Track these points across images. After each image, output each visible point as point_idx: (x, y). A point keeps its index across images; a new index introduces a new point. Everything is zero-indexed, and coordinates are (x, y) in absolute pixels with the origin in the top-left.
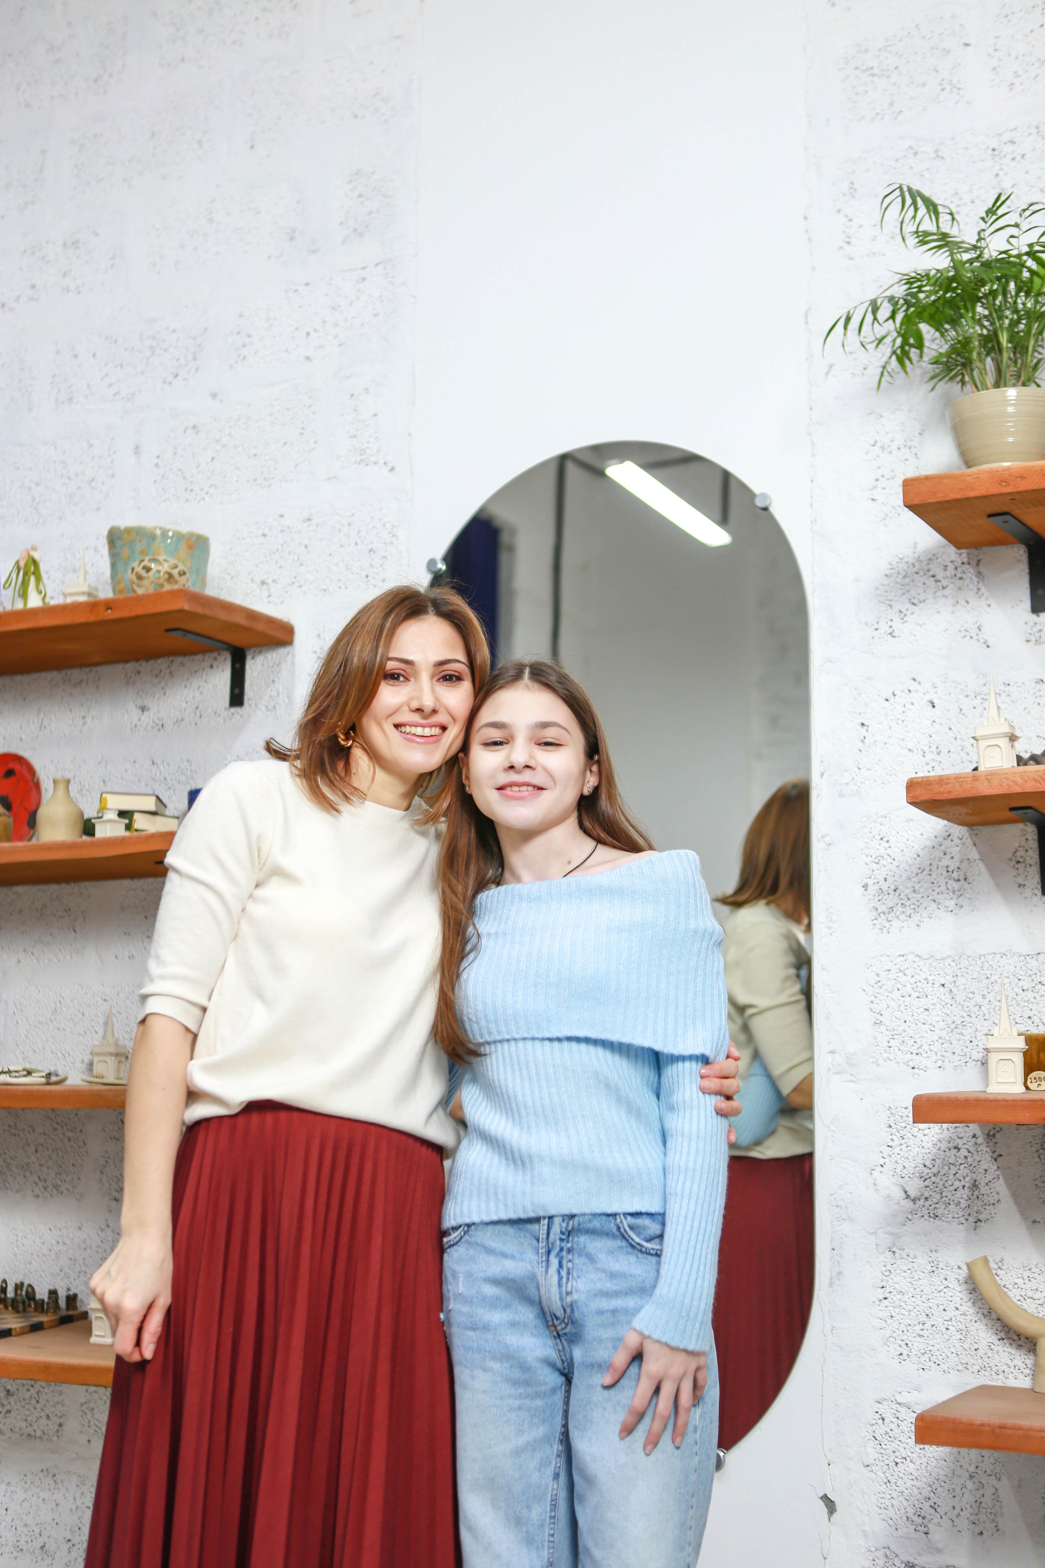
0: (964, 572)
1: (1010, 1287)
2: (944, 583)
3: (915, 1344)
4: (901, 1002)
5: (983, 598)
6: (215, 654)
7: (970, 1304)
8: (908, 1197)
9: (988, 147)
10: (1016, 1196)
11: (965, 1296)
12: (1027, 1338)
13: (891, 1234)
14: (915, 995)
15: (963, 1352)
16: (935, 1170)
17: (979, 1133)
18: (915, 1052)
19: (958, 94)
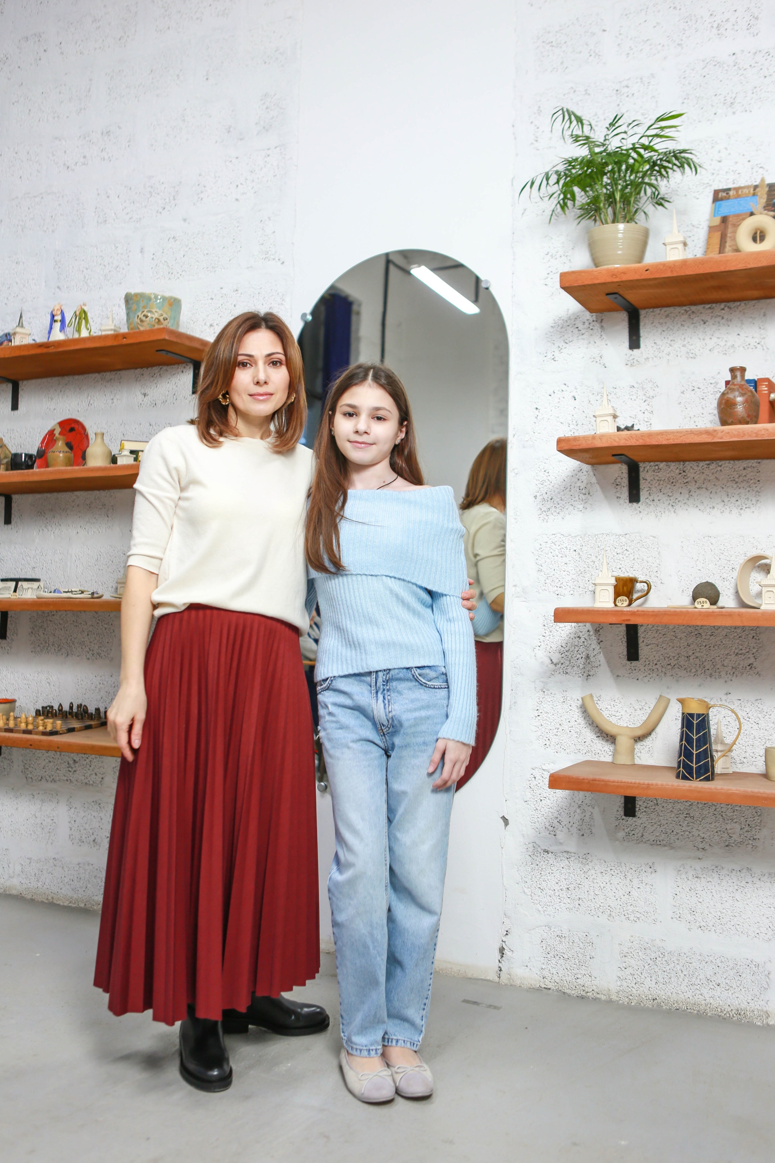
0: (593, 326)
1: (604, 710)
2: (583, 332)
3: (553, 739)
4: (552, 559)
5: (603, 341)
6: (184, 365)
7: (582, 719)
8: (552, 663)
9: (613, 90)
10: (609, 663)
11: (580, 714)
12: (611, 736)
13: (543, 682)
14: (560, 555)
15: (578, 743)
16: (567, 649)
17: (591, 629)
18: (559, 586)
19: (599, 58)
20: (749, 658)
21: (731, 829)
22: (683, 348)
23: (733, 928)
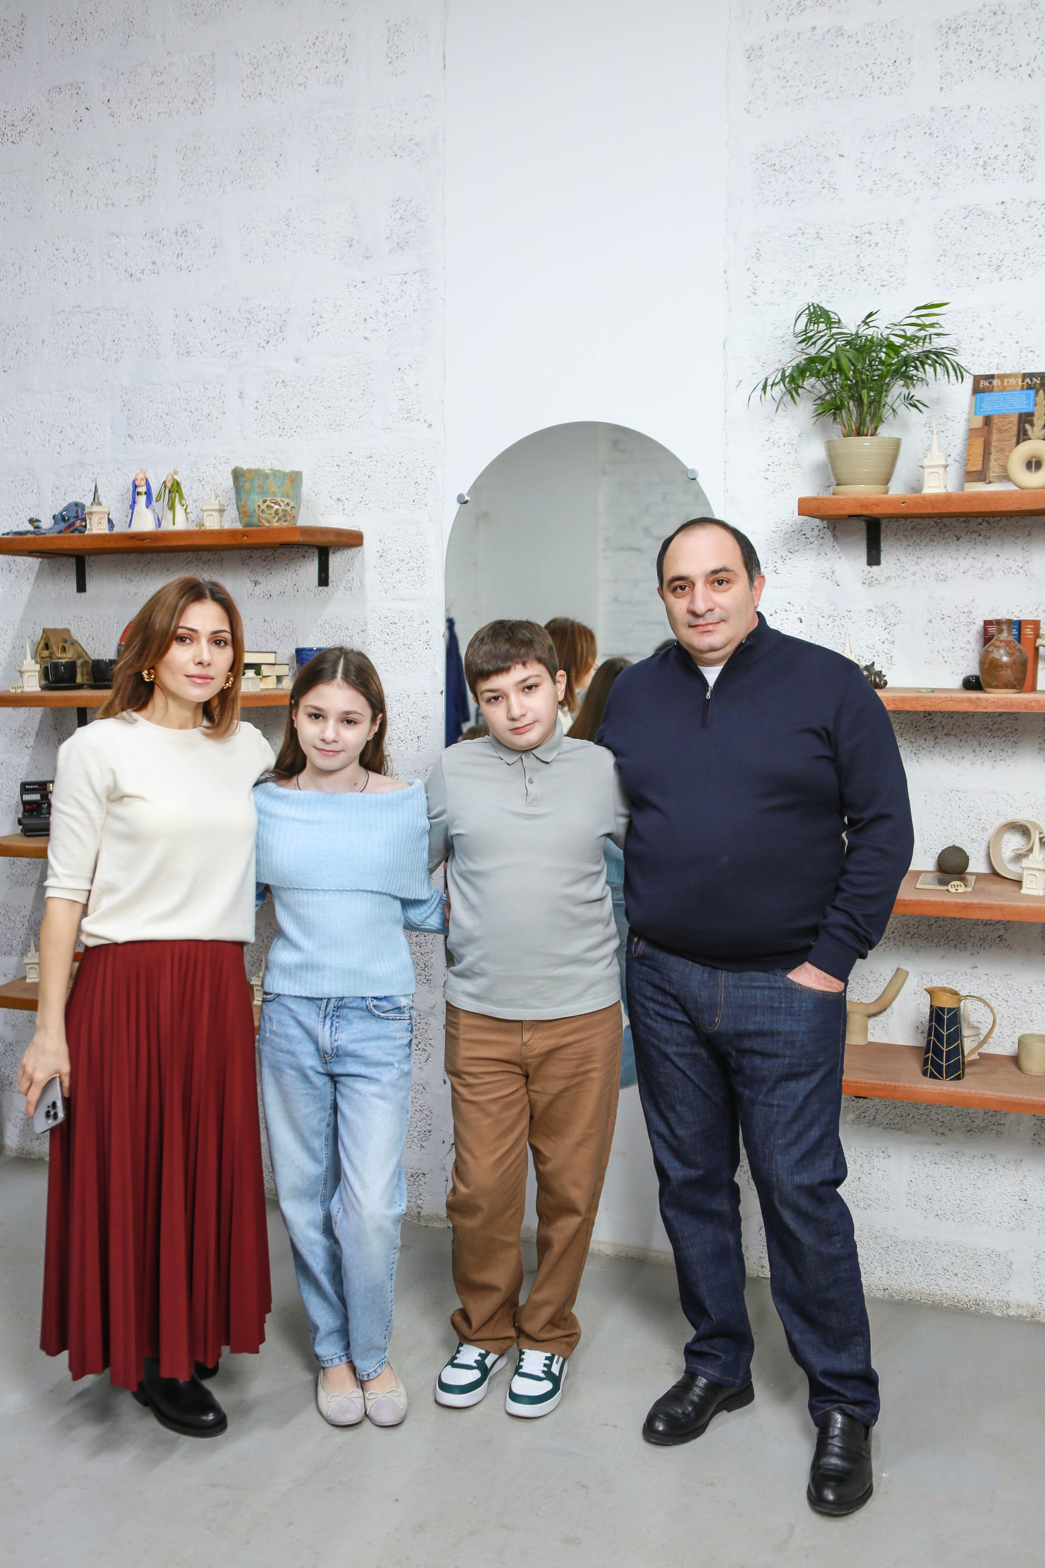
0: (824, 534)
5: (836, 553)
6: (307, 555)
19: (834, 192)
20: (999, 929)
21: (974, 1113)
22: (931, 568)
23: (973, 1217)
